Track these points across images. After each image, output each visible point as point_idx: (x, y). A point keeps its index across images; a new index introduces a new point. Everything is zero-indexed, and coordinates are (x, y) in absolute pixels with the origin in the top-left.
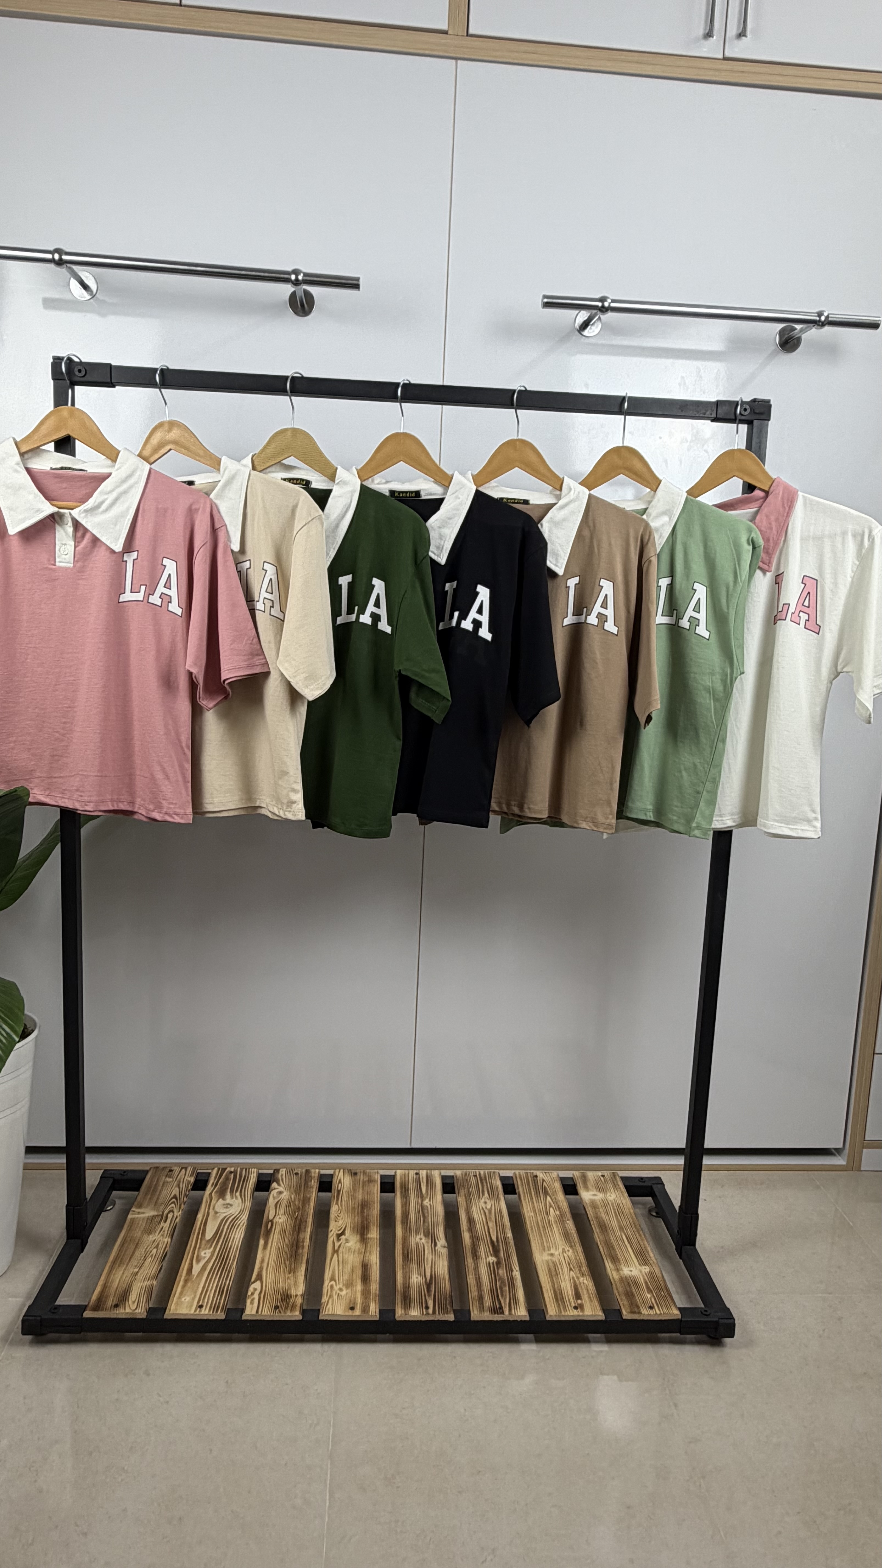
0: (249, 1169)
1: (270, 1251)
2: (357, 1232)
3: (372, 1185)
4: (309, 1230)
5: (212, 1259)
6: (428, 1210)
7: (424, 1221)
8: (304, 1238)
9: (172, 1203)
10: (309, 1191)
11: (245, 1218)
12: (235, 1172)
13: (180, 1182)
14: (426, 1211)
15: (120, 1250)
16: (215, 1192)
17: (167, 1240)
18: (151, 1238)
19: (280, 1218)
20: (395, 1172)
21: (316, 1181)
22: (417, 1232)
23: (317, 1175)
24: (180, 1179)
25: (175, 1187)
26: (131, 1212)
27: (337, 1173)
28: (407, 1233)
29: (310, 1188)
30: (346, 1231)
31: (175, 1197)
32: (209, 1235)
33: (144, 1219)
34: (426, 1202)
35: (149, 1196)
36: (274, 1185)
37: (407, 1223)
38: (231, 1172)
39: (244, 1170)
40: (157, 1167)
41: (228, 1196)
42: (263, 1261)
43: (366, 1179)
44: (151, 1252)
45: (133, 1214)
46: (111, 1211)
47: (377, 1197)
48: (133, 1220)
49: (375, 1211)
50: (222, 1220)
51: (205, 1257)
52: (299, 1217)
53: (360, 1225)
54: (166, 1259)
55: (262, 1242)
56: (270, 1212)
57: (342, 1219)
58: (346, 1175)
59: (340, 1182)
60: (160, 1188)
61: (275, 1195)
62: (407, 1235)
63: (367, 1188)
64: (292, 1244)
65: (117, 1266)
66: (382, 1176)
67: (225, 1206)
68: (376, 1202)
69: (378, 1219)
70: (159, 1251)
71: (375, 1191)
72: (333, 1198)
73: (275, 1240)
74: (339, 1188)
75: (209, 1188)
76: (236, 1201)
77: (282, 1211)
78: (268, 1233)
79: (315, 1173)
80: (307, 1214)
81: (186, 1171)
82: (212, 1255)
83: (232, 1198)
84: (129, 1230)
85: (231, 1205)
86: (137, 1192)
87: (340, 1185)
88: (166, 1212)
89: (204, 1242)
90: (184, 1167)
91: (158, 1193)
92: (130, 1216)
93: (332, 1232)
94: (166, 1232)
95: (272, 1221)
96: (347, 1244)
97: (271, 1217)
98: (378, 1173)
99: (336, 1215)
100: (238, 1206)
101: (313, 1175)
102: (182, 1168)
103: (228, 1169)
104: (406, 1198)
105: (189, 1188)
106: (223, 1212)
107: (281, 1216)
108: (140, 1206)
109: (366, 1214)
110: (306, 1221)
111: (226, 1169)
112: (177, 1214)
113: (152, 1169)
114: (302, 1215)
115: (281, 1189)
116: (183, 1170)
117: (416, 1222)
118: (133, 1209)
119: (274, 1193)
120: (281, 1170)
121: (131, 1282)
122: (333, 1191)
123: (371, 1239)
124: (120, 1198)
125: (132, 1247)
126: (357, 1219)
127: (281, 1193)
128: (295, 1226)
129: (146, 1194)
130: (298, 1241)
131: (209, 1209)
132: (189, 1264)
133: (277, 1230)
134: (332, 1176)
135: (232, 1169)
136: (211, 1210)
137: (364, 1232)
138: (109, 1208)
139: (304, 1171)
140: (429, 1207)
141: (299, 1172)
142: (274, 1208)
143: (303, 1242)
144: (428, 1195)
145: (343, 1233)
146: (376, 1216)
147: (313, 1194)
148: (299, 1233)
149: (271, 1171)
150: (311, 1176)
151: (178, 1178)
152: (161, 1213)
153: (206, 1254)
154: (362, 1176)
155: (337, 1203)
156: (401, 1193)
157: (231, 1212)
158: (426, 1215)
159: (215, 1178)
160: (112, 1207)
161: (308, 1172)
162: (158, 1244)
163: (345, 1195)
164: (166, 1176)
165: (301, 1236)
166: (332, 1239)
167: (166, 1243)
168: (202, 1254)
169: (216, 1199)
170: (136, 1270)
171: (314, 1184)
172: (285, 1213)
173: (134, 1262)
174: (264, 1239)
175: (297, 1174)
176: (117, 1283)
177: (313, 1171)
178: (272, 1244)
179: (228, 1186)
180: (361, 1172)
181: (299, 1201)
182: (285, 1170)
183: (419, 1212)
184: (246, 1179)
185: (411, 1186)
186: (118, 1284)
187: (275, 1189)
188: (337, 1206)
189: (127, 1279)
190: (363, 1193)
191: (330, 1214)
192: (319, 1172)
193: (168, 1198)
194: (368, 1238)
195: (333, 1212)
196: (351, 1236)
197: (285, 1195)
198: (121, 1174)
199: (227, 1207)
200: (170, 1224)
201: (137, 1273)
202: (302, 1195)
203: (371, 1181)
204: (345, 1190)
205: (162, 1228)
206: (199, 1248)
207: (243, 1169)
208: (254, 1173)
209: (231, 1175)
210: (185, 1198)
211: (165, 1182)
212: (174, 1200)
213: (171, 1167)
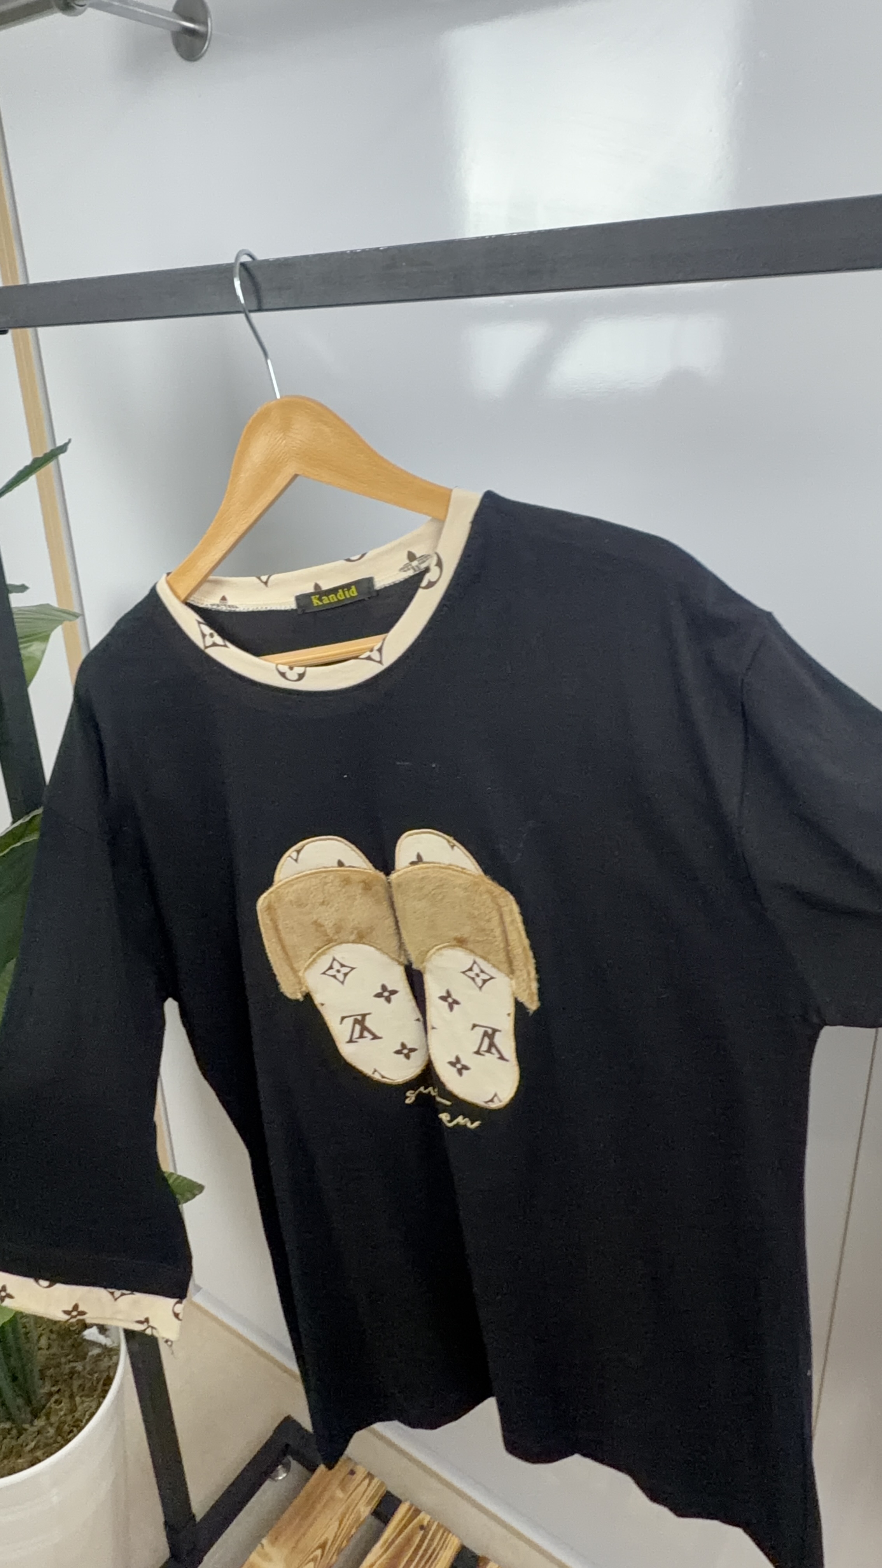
0: (450, 1532)
9: (312, 1560)
13: (348, 1508)
24: (353, 1500)
26: (259, 1548)
31: (323, 1546)
35: (297, 1521)
38: (422, 1527)
39: (441, 1532)
45: (259, 1552)
60: (319, 1507)
75: (377, 1548)
81: (369, 1485)
90: (371, 1474)
91: (311, 1519)
92: (254, 1556)
102: (368, 1474)
103: (421, 1515)
108: (274, 1541)
111: (419, 1512)
116: (367, 1481)
118: (264, 1541)
129: (297, 1513)
135: (425, 1523)
151: (349, 1500)
159: (396, 1528)
193: (315, 1543)
198: (301, 1441)
208: (450, 1548)
209: (418, 1533)
210: (336, 1554)
211: (332, 1498)
212: (319, 1552)
213: (356, 1464)
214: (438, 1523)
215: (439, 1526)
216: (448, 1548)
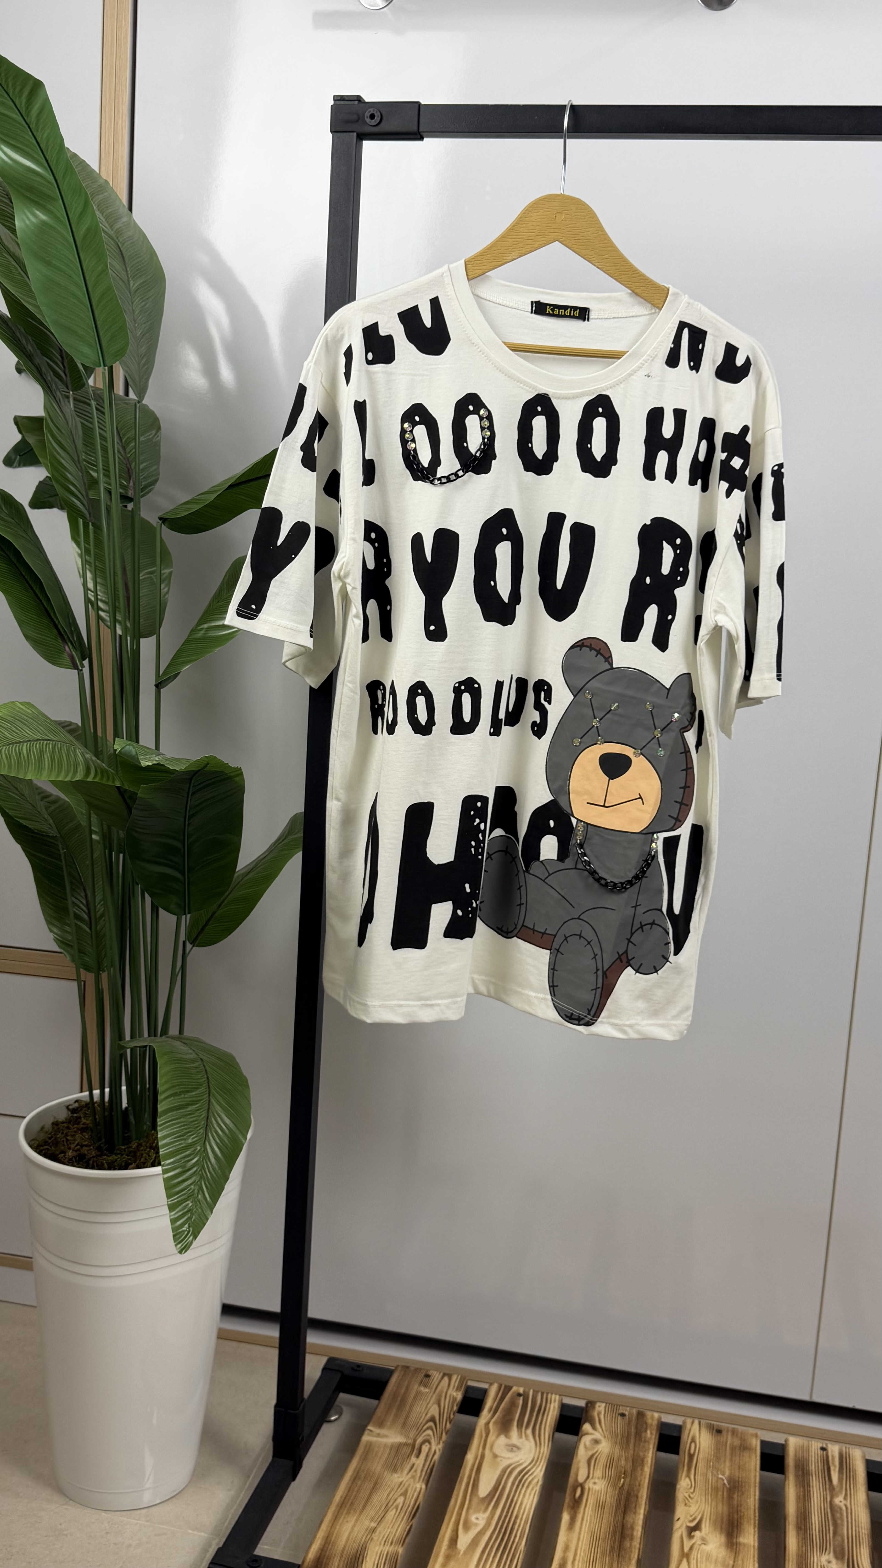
0: (547, 1394)
1: (580, 1534)
2: (721, 1529)
3: (746, 1454)
4: (642, 1511)
5: (488, 1528)
6: (842, 1514)
7: (835, 1533)
8: (634, 1522)
9: (428, 1429)
10: (644, 1447)
11: (539, 1473)
12: (525, 1396)
13: (440, 1396)
14: (838, 1515)
15: (350, 1489)
16: (495, 1422)
17: (420, 1486)
18: (397, 1478)
19: (595, 1483)
20: (786, 1441)
21: (654, 1432)
22: (823, 1549)
23: (655, 1423)
24: (441, 1391)
25: (433, 1404)
26: (366, 1432)
27: (688, 1426)
28: (806, 1546)
29: (645, 1441)
30: (703, 1526)
31: (433, 1419)
32: (484, 1489)
33: (386, 1445)
34: (839, 1500)
35: (394, 1411)
36: (587, 1427)
37: (806, 1530)
38: (519, 1395)
39: (540, 1394)
40: (408, 1367)
41: (514, 1432)
42: (566, 1548)
43: (737, 1442)
44: (396, 1500)
45: (369, 1435)
46: (336, 1423)
47: (755, 1476)
48: (370, 1445)
49: (752, 1500)
50: (504, 1471)
51: (476, 1525)
52: (626, 1487)
53: (725, 1519)
54: (418, 1515)
55: (566, 1517)
56: (580, 1470)
57: (697, 1502)
58: (704, 1430)
59: (693, 1440)
60: (410, 1401)
61: (588, 1443)
62: (806, 1551)
63: (737, 1458)
64: (614, 1532)
65: (345, 1512)
66: (763, 1443)
67: (510, 1448)
68: (752, 1485)
69: (757, 1514)
70: (407, 1502)
71: (753, 1467)
72: (681, 1466)
73: (587, 1517)
74: (692, 1451)
75: (485, 1414)
76: (526, 1442)
77: (599, 1473)
78: (576, 1503)
79: (653, 1417)
80: (639, 1485)
81: (450, 1380)
82: (488, 1524)
83: (521, 1437)
84: (363, 1460)
85: (518, 1448)
86: (375, 1402)
87: (693, 1445)
88: (419, 1440)
89: (475, 1501)
90: (447, 1374)
91: (407, 1408)
92: (366, 1438)
93: (680, 1522)
94: (419, 1474)
95: (582, 1486)
96: (703, 1546)
97: (581, 1479)
98: (756, 1436)
99: (687, 1495)
100: (530, 1451)
101: (649, 1421)
102: (444, 1375)
103: (514, 1389)
104: (804, 1487)
105: (455, 1408)
106: (508, 1458)
107: (597, 1481)
108: (381, 1425)
109: (735, 1503)
110: (637, 1497)
111: (510, 1388)
112: (437, 1448)
113: (400, 1368)
114: (631, 1486)
115: (597, 1435)
116: (446, 1379)
117: (821, 1531)
118: (369, 1427)
119: (586, 1440)
120: (598, 1404)
121: (366, 1543)
122: (681, 1452)
123: (744, 1545)
124: (349, 1404)
125: (368, 1486)
126: (722, 1509)
127: (596, 1442)
128: (619, 1501)
129: (390, 1407)
130: (623, 1527)
131: (484, 1448)
132: (453, 1531)
133: (591, 1501)
134: (679, 1428)
135: (521, 1390)
136: (487, 1452)
137: (733, 1531)
138: (333, 1418)
139: (634, 1411)
140: (844, 1508)
141: (627, 1413)
142: (586, 1465)
143: (632, 1528)
144: (841, 1488)
145: (697, 1527)
146: (752, 1507)
147: (650, 1454)
148: (625, 1512)
149: (582, 1403)
150: (646, 1423)
151: (438, 1390)
152: (410, 1441)
153: (479, 1519)
154: (730, 1437)
155: (688, 1476)
156: (796, 1476)
157: (516, 1459)
158: (839, 1521)
159: (495, 1400)
160: (337, 1417)
161: (641, 1415)
162: (406, 1491)
163: (700, 1465)
164: (420, 1385)
165: (629, 1519)
166: (680, 1533)
167: (418, 1490)
168: (473, 1518)
169: (496, 1434)
170: (373, 1525)
171: (651, 1436)
172: (604, 1477)
173: (371, 1511)
174: (569, 1513)
175: (623, 1415)
176: (344, 1538)
177: (649, 1414)
178: (582, 1524)
179: (515, 1416)
180: (728, 1431)
181: (626, 1459)
182: (603, 1405)
183: (826, 1514)
184: (541, 1411)
185: (812, 1468)
186: (347, 1541)
187: (587, 1434)
188: (687, 1480)
189: (360, 1535)
190: (731, 1466)
191: (677, 1492)
192: (660, 1418)
193: (423, 1420)
194: (740, 1544)
195: (681, 1490)
196: (710, 1535)
197: (605, 1447)
198: (353, 1369)
199: (512, 1450)
200: (426, 1460)
201: (374, 1530)
202: (631, 1452)
203: (744, 1447)
204: (701, 1456)
205: (413, 1465)
206: (468, 1509)
207: (538, 1392)
208: (555, 1401)
209: (519, 1399)
210: (448, 1423)
211: (418, 1393)
212: (431, 1424)
213: (427, 1371)
214: (534, 1391)
215: (535, 1393)
216: (553, 1401)
